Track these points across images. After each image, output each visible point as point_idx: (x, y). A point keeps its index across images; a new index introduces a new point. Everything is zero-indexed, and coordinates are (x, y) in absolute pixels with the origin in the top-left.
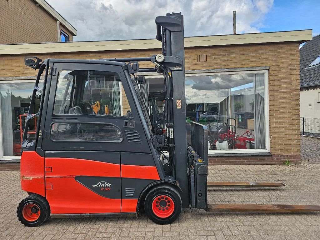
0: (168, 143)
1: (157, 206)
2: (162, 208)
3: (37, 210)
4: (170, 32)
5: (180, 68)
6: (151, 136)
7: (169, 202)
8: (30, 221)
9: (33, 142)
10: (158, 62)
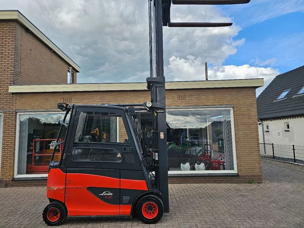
0: (154, 164)
1: (146, 210)
2: (149, 212)
3: (57, 213)
4: (156, 87)
5: (163, 111)
6: (142, 158)
7: (154, 207)
8: (52, 221)
9: (58, 162)
10: (148, 107)
